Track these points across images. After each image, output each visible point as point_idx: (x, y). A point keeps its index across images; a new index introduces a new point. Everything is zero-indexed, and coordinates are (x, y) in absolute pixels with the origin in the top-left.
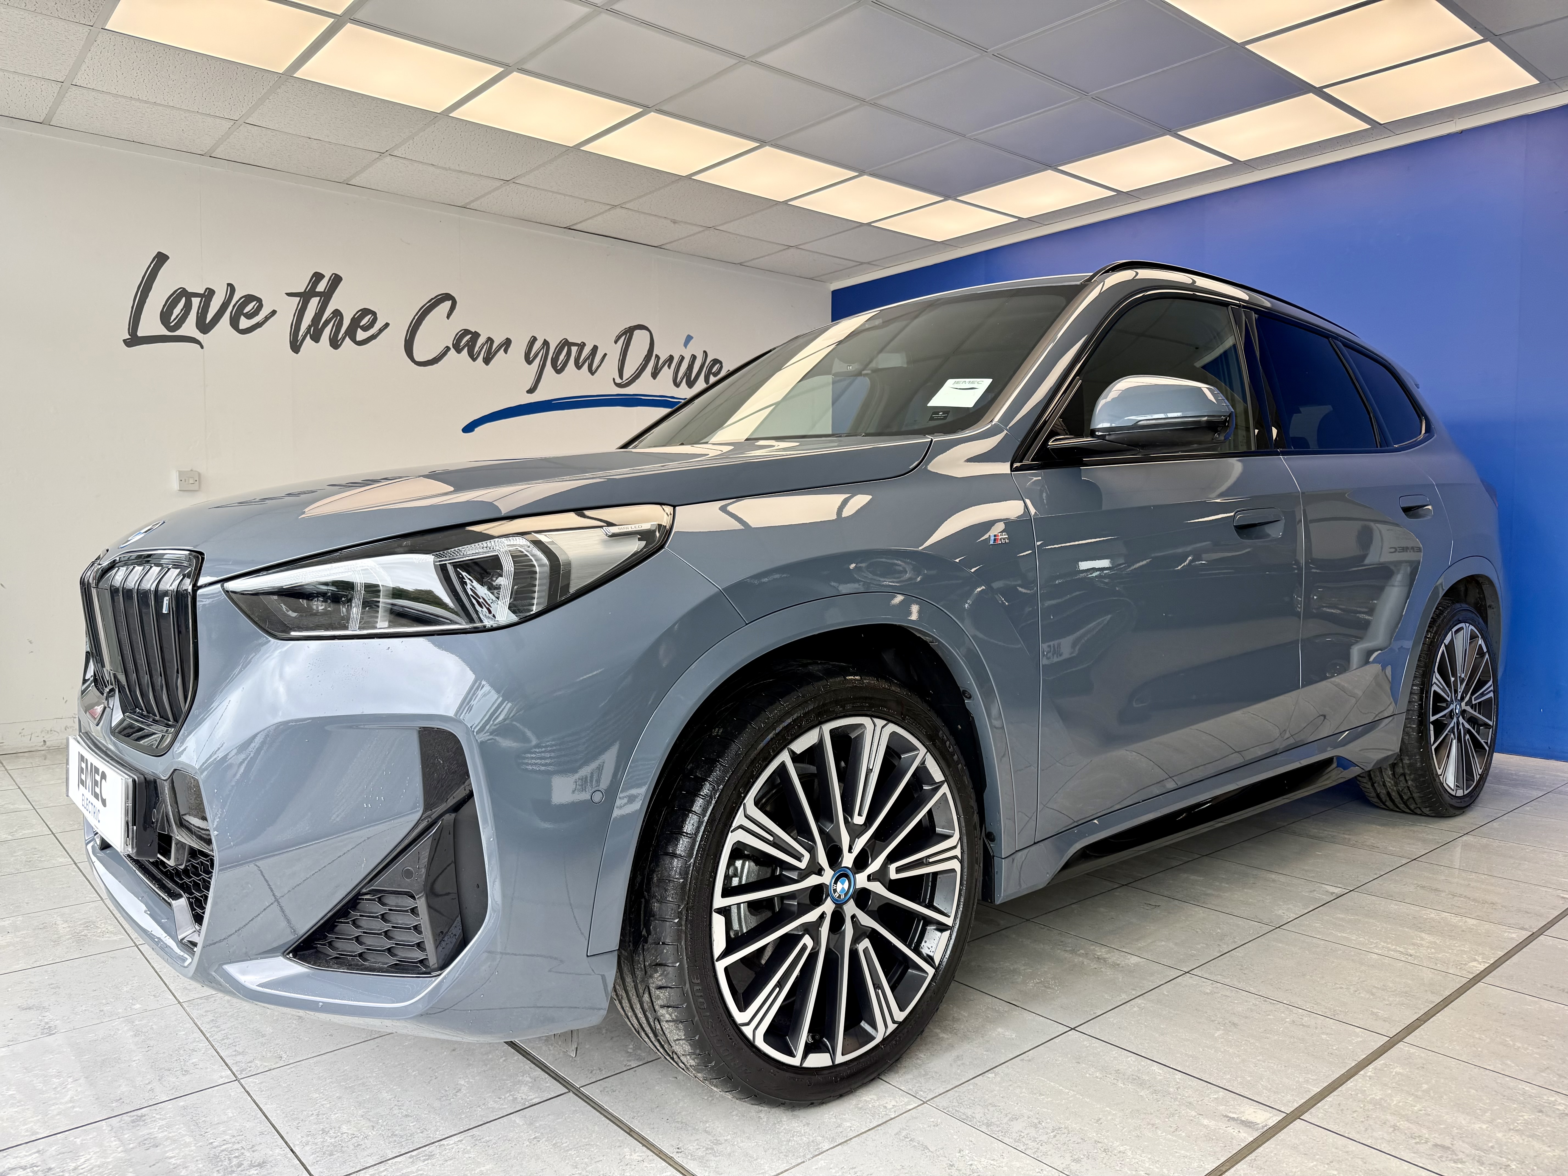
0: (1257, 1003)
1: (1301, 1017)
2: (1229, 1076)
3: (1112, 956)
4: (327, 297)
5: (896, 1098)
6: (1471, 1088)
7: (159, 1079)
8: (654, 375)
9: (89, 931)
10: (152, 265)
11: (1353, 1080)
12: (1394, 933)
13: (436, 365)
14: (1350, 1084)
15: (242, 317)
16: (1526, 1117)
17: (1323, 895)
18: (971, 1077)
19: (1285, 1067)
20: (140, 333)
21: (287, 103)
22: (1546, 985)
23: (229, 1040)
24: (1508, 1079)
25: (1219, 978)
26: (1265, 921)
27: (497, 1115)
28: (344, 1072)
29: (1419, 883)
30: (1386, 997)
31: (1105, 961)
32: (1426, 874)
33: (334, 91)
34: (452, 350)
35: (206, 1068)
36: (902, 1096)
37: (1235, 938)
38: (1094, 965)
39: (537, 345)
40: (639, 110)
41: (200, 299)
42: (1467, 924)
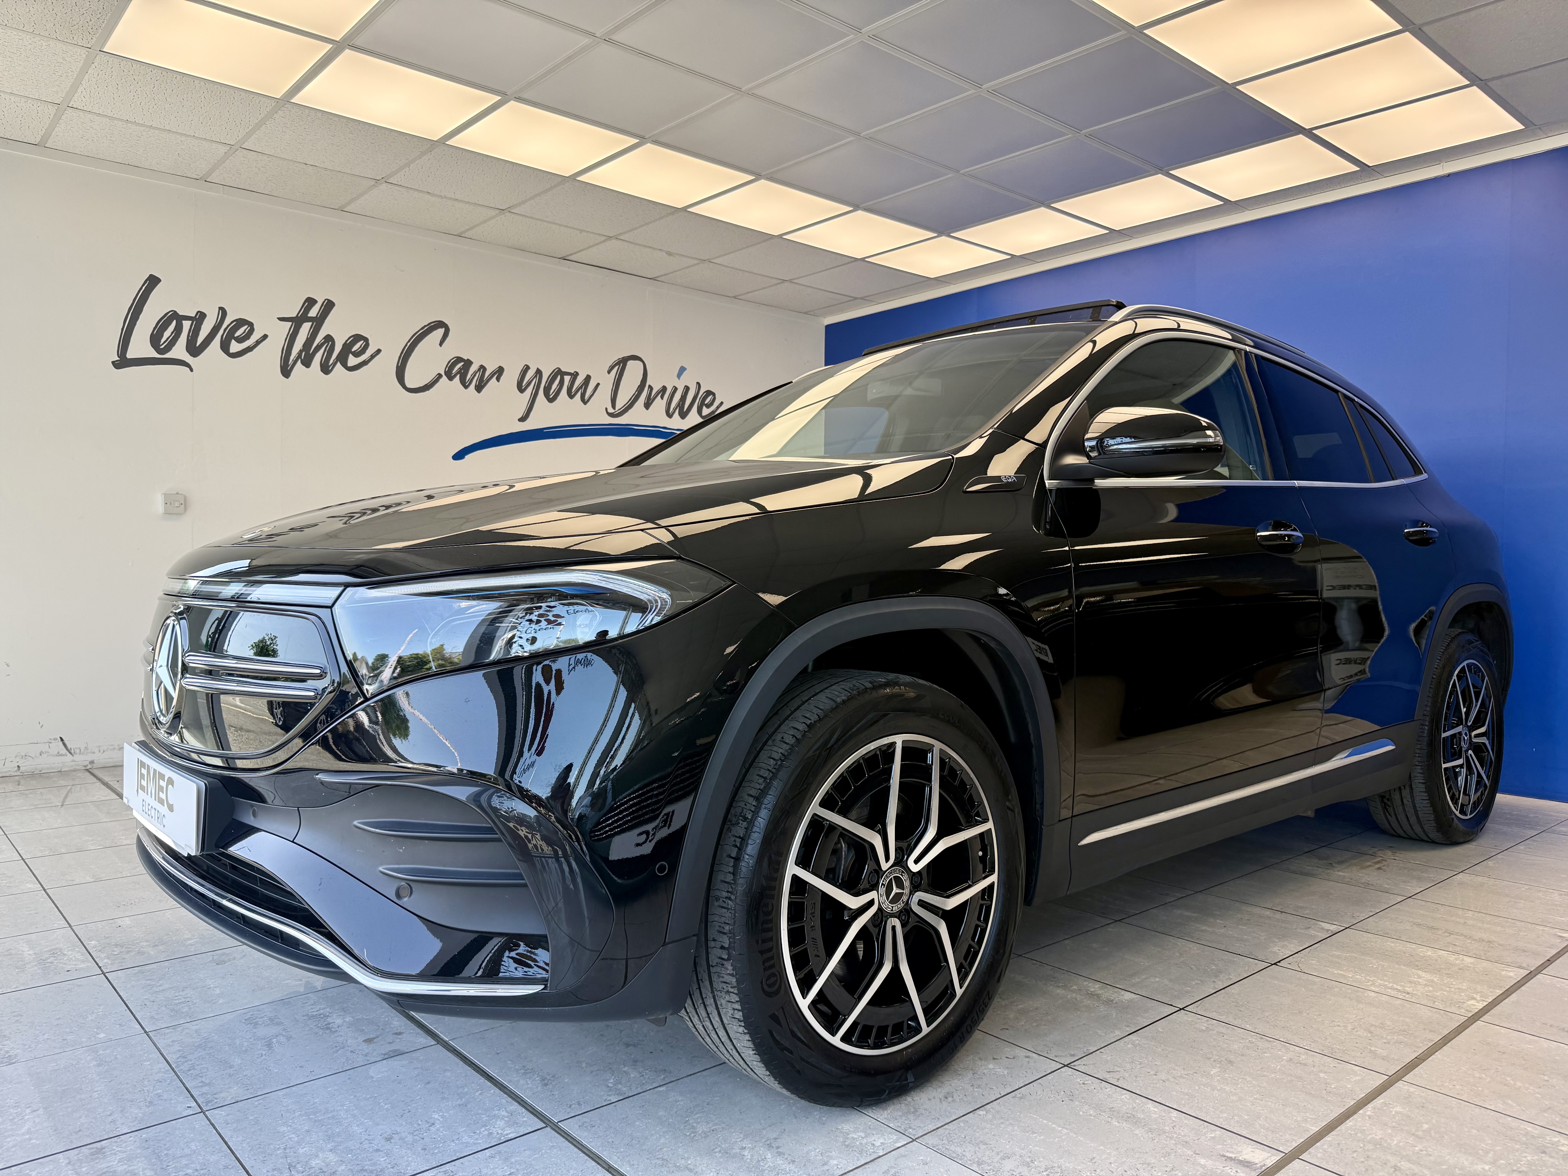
0: (1254, 1040)
1: (1298, 1055)
2: (1226, 1115)
3: (1105, 992)
4: (319, 322)
5: (884, 1135)
6: (1472, 1128)
7: (122, 1111)
8: (647, 405)
9: (55, 958)
10: (144, 288)
11: (1352, 1120)
12: (1391, 970)
13: (427, 392)
14: (1349, 1123)
15: (233, 341)
16: (1529, 1158)
17: (1319, 932)
18: (962, 1115)
19: (1284, 1105)
20: (130, 355)
21: (284, 128)
22: (1546, 1024)
23: (196, 1071)
24: (1510, 1119)
25: (1214, 1016)
26: (1260, 958)
27: (472, 1150)
28: (314, 1104)
29: (1415, 921)
30: (1385, 1035)
31: (1099, 997)
32: (1422, 912)
33: (331, 117)
34: (444, 377)
35: (171, 1100)
36: (890, 1133)
37: (1229, 974)
38: (1087, 1002)
39: (530, 374)
40: (635, 141)
41: (191, 322)
42: (1464, 962)
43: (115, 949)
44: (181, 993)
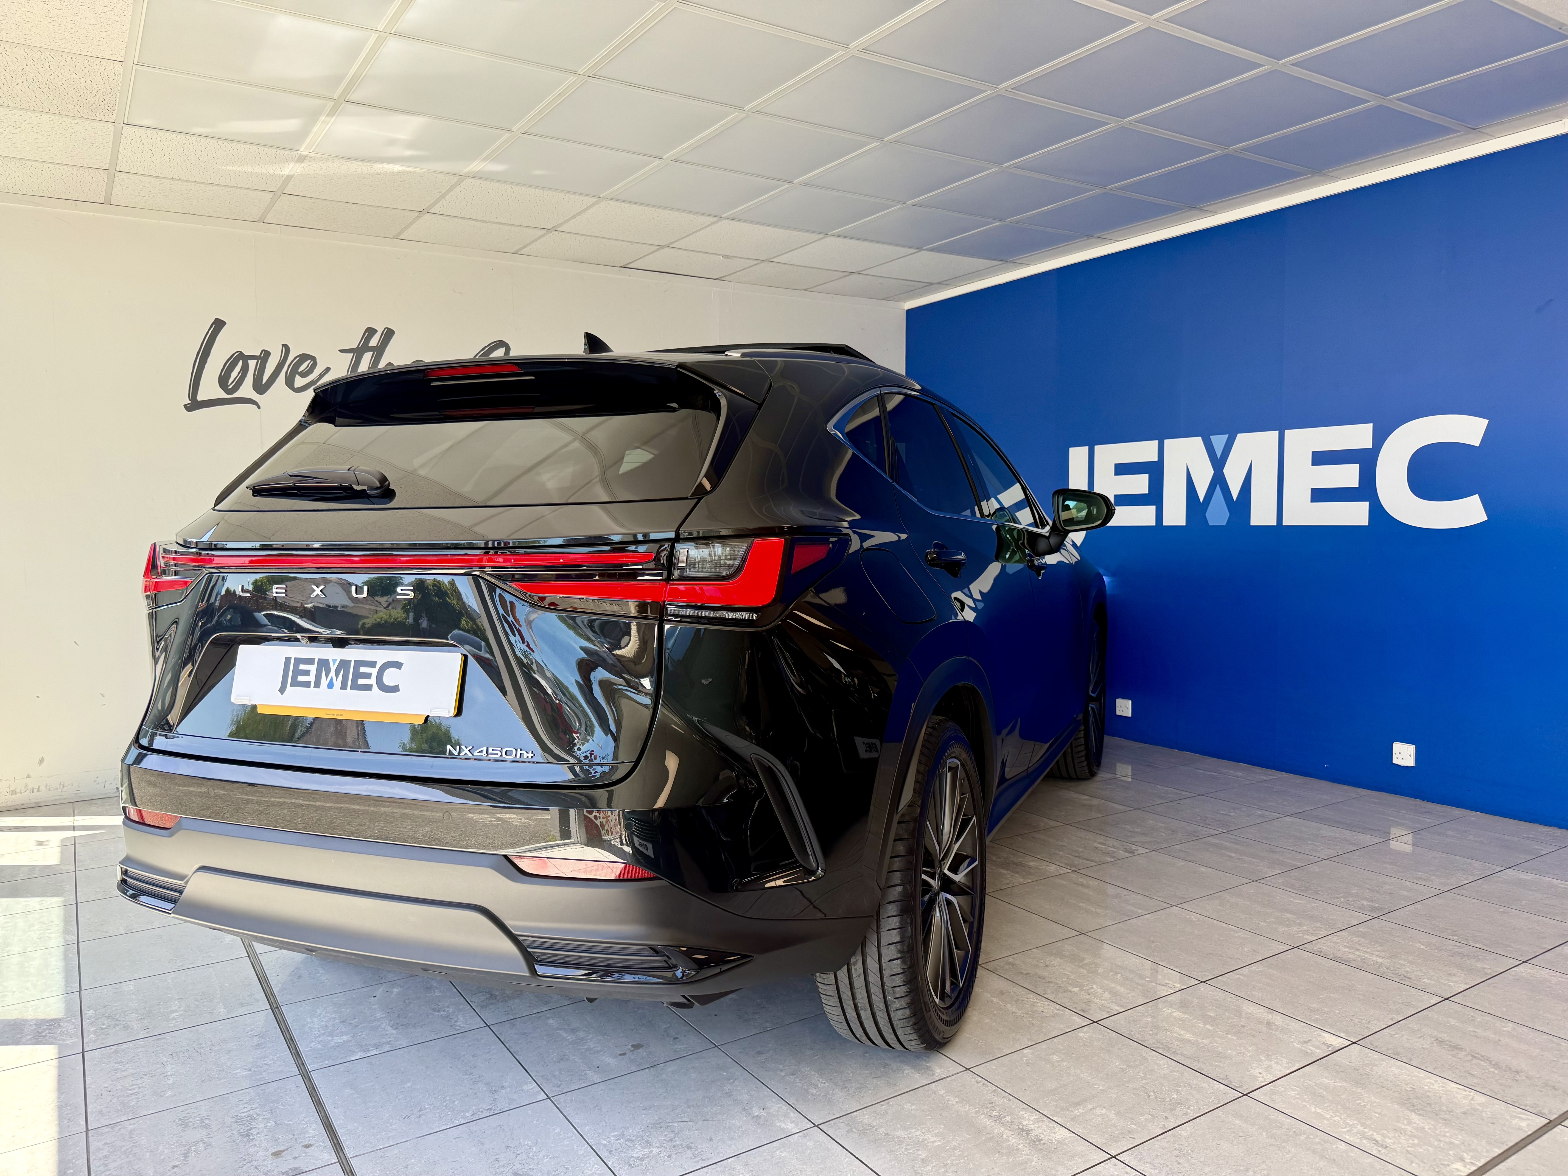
4: (379, 351)
10: (210, 332)
12: (1379, 1111)
15: (299, 376)
17: (1318, 1048)
26: (1234, 1084)
29: (1439, 1036)
31: (1029, 1135)
33: (354, 162)
38: (1013, 1140)
40: (655, 161)
41: (256, 361)
42: (1472, 1102)
43: (105, 1022)
44: (139, 1081)
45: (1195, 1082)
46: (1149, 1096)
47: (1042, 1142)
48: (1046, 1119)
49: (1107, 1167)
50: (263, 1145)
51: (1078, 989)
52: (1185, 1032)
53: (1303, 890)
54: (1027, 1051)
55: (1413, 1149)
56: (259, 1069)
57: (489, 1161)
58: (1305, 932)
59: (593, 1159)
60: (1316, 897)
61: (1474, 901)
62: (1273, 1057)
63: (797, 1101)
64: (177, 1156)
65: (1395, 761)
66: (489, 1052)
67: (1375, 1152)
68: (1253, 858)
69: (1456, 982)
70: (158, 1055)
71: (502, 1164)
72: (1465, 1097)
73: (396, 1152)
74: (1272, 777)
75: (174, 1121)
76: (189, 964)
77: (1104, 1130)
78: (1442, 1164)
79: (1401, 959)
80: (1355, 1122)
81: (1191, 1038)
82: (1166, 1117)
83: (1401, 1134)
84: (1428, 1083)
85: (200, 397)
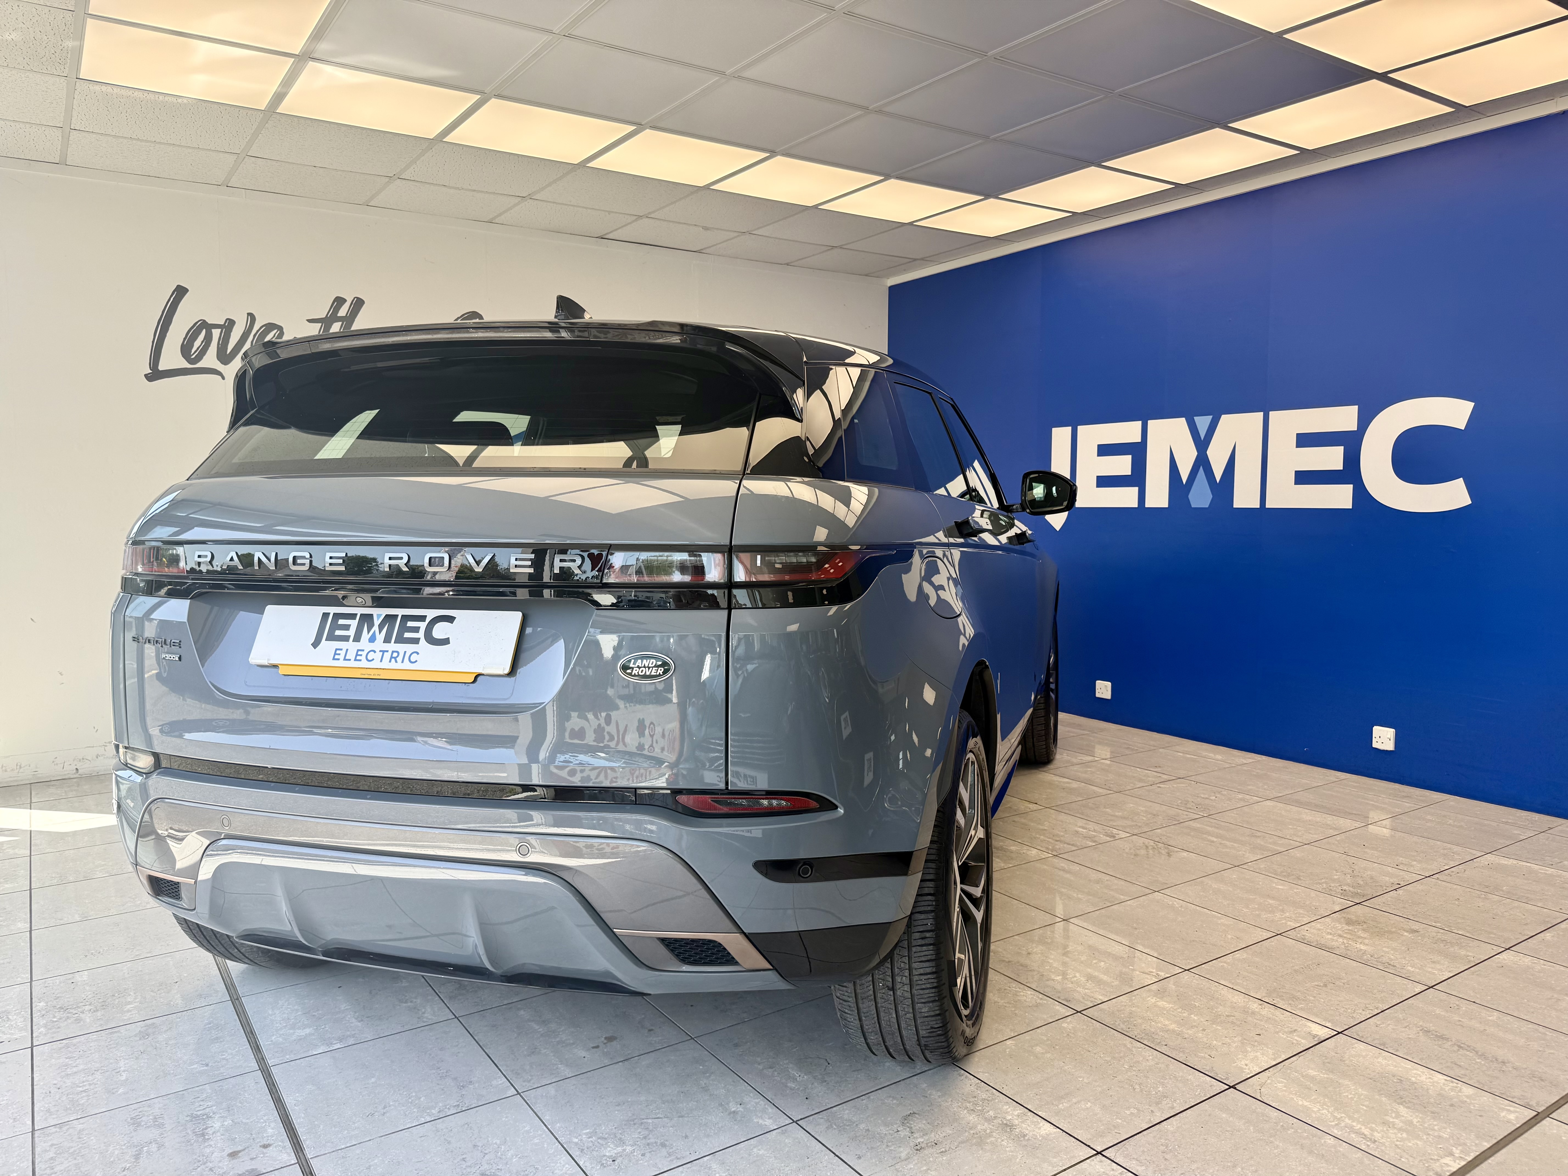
4: (349, 322)
10: (171, 300)
17: (1303, 1038)
21: (281, 136)
26: (1221, 1076)
33: (321, 124)
40: (632, 128)
41: (220, 330)
42: (1460, 1094)
43: (57, 1015)
44: (90, 1077)
45: (1181, 1074)
46: (1134, 1089)
47: (1026, 1138)
48: (1030, 1113)
49: (1093, 1163)
50: (219, 1145)
51: (1060, 977)
52: (1170, 1022)
53: (1285, 876)
54: (1011, 1042)
55: (1402, 1143)
56: (216, 1064)
57: (456, 1161)
58: (1288, 919)
59: (564, 1158)
60: (1299, 882)
61: (1455, 887)
62: (1258, 1048)
63: (775, 1096)
64: (127, 1158)
65: (1375, 745)
66: (457, 1046)
67: (1364, 1147)
68: (1235, 843)
69: (1440, 970)
70: (111, 1050)
71: (469, 1164)
72: (1452, 1089)
73: (358, 1152)
74: (1251, 761)
75: (126, 1120)
76: (148, 953)
77: (1089, 1125)
78: (1432, 1159)
79: (1385, 947)
80: (1343, 1115)
81: (1176, 1029)
82: (1152, 1111)
83: (1390, 1127)
84: (1415, 1074)
85: (161, 367)
